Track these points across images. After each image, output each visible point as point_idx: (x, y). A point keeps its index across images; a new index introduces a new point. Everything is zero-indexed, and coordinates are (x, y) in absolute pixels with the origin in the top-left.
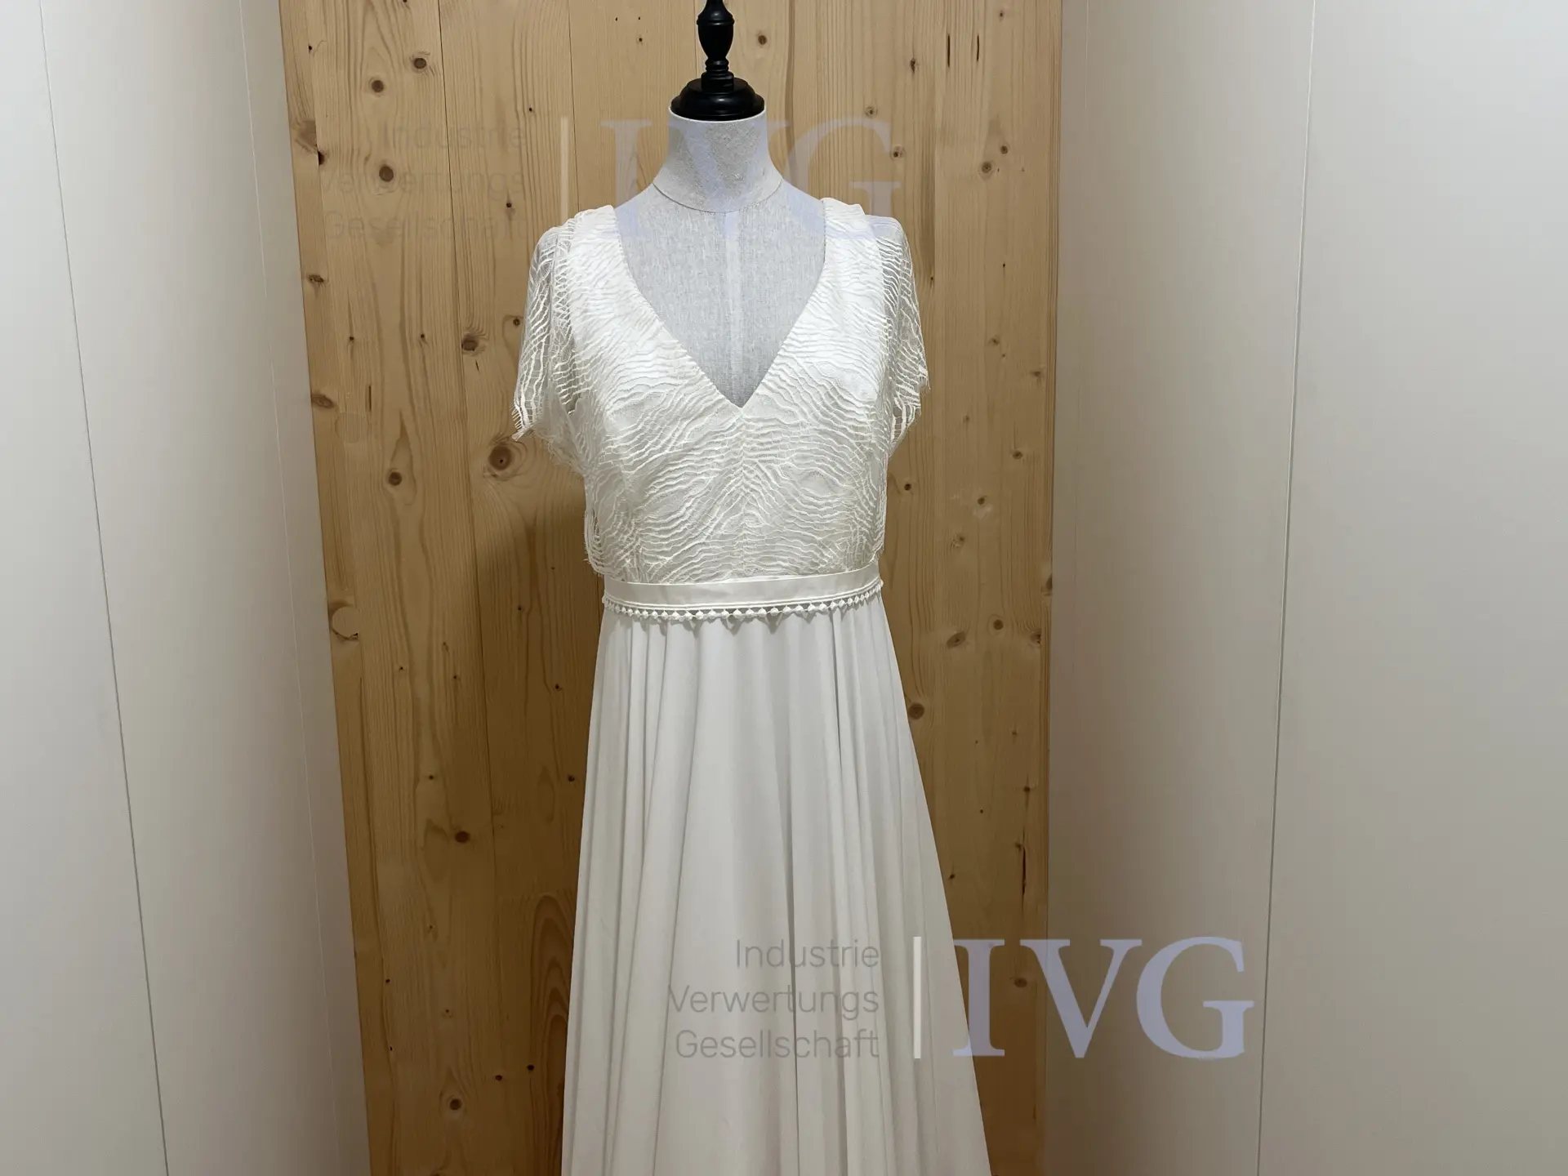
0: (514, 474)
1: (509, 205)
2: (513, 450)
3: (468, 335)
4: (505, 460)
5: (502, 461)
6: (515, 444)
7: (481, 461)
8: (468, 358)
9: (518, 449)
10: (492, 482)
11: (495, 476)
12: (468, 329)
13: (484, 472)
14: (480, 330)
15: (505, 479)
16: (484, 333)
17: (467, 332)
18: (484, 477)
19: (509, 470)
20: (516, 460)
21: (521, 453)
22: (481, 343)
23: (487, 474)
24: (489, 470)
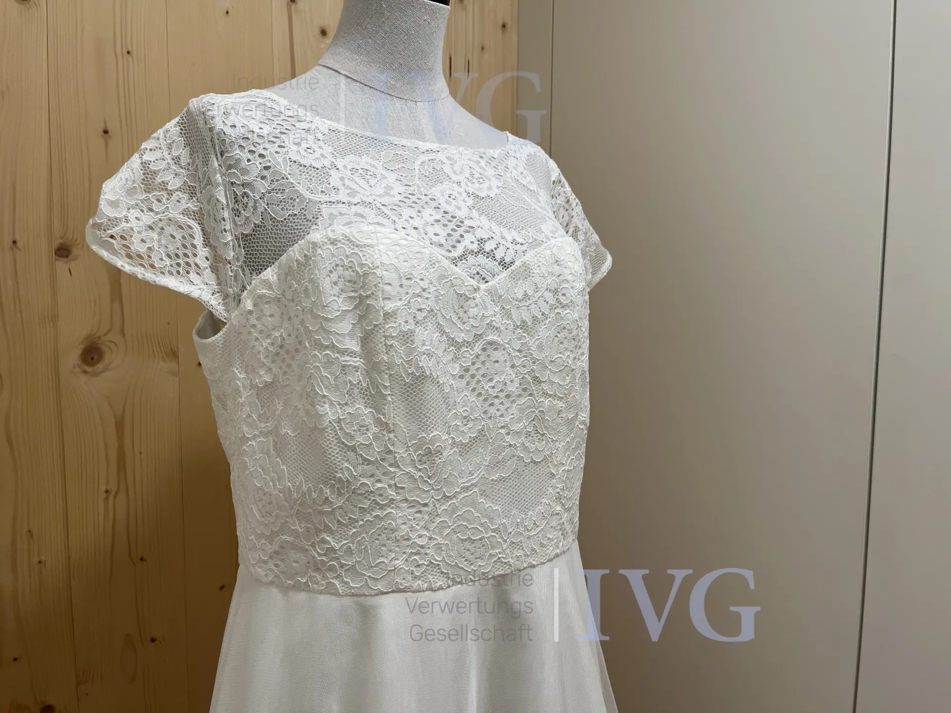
0: (106, 369)
1: (106, 132)
2: (104, 348)
3: (61, 244)
4: (95, 358)
5: (92, 359)
6: (108, 343)
7: (73, 358)
8: (61, 266)
9: (110, 348)
10: (84, 377)
11: (85, 372)
12: (62, 238)
13: (74, 367)
14: (75, 239)
15: (96, 374)
16: (77, 243)
17: (61, 241)
18: (73, 372)
19: (100, 367)
20: (107, 357)
21: (112, 351)
22: (75, 251)
23: (78, 370)
24: (79, 367)
